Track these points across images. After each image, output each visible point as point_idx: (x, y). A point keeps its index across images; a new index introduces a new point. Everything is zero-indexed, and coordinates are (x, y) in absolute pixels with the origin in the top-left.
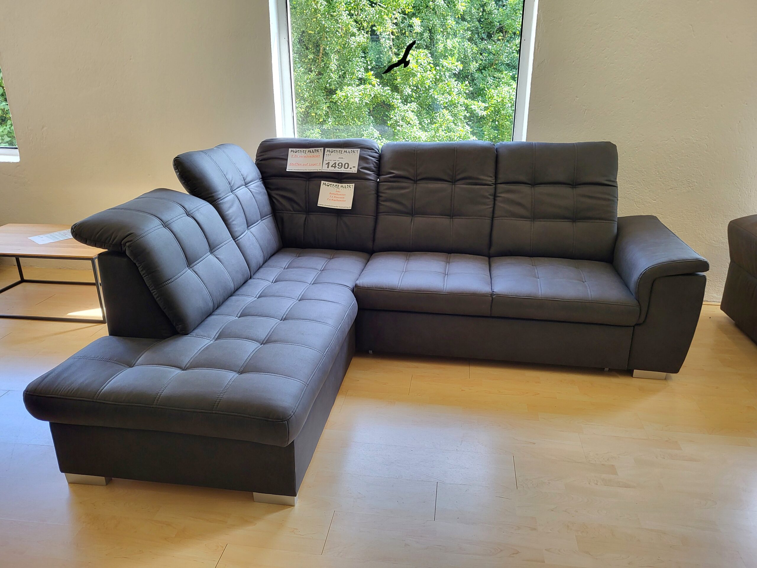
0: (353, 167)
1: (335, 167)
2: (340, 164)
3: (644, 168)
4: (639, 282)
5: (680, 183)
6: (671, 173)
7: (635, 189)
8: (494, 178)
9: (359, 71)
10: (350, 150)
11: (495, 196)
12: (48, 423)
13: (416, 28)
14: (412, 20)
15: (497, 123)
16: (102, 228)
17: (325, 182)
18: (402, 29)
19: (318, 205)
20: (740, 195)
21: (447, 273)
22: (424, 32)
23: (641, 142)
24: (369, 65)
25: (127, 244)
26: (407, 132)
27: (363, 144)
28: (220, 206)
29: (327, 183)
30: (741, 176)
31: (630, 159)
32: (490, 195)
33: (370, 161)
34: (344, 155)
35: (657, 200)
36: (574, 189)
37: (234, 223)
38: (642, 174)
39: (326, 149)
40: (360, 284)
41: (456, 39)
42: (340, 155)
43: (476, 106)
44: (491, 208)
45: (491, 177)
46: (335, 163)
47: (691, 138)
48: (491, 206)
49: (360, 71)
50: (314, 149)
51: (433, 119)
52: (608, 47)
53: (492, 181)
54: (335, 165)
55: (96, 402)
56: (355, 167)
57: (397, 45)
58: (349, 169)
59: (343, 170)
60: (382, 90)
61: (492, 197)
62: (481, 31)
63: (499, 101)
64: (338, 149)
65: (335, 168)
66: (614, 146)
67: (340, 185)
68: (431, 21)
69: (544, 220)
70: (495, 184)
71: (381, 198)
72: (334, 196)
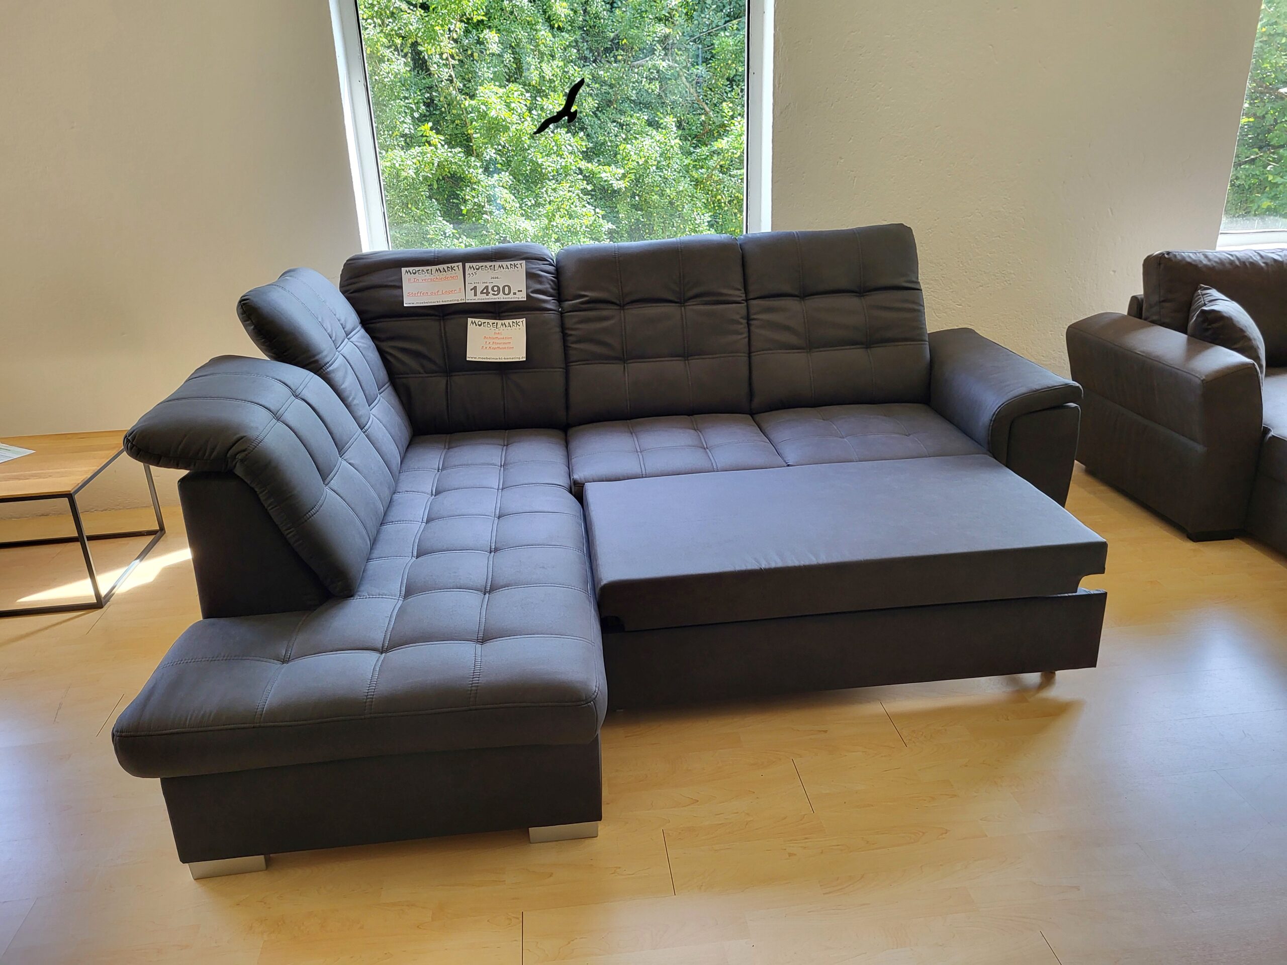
0: (519, 291)
1: (487, 293)
2: (496, 289)
3: (942, 259)
4: (992, 426)
5: (993, 277)
6: (980, 263)
7: (932, 291)
8: (743, 291)
9: (403, 122)
10: (508, 263)
11: (748, 319)
12: (158, 780)
13: (490, 46)
14: (482, 34)
15: (637, 198)
16: (185, 436)
17: (473, 320)
18: (466, 48)
19: (467, 359)
20: (1072, 287)
21: (705, 446)
23: (936, 220)
24: (415, 111)
25: (239, 456)
26: (504, 222)
27: (527, 253)
28: (329, 376)
29: (477, 320)
30: (1071, 260)
31: (922, 246)
32: (742, 318)
33: (545, 280)
34: (499, 272)
35: (963, 305)
36: (862, 298)
37: (355, 402)
38: (941, 267)
39: (467, 265)
40: (580, 478)
41: (556, 62)
42: (492, 273)
43: (608, 174)
44: (745, 338)
45: (740, 290)
46: (487, 287)
47: (1002, 209)
48: (746, 335)
49: (405, 123)
50: (445, 266)
51: (538, 198)
52: (881, 81)
53: (741, 297)
54: (487, 290)
55: (260, 727)
56: (521, 291)
57: (461, 76)
58: (511, 295)
59: (501, 298)
60: (450, 154)
61: (744, 321)
62: (582, 47)
63: (640, 163)
64: (488, 264)
65: (487, 295)
66: (909, 230)
67: (500, 322)
68: (513, 32)
69: (825, 349)
70: (746, 300)
71: (570, 338)
72: (492, 341)
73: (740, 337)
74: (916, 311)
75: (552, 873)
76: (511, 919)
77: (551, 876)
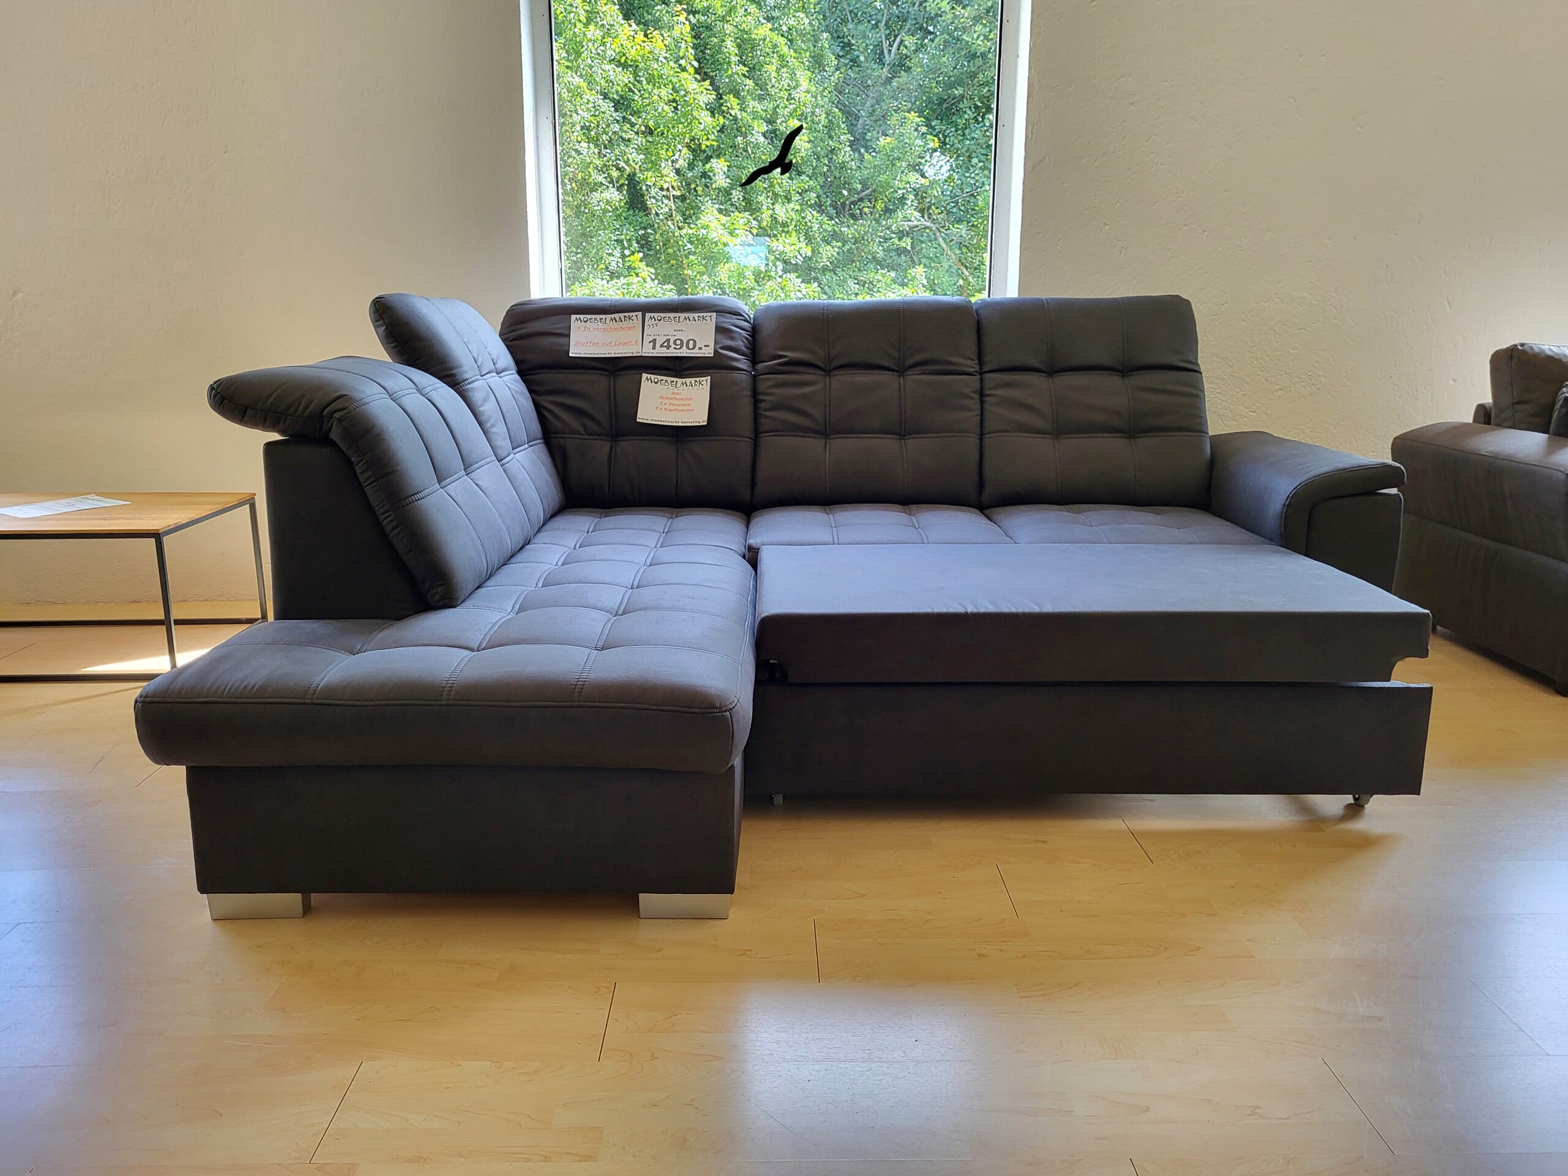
0: (705, 346)
1: (668, 347)
2: (678, 342)
4: (1286, 513)
5: (1296, 379)
6: (1279, 360)
7: (1218, 393)
8: (977, 362)
9: (610, 255)
10: (696, 315)
11: (982, 395)
13: (717, 179)
14: (710, 164)
16: (278, 388)
17: (649, 376)
18: (689, 180)
19: (638, 420)
20: (1400, 398)
21: (917, 526)
22: (731, 189)
23: (1223, 305)
25: (337, 415)
27: (719, 305)
28: (467, 394)
29: (653, 377)
30: (1398, 363)
31: (1205, 336)
32: (973, 392)
33: (738, 336)
34: (684, 325)
35: (1258, 411)
36: (1126, 378)
37: (494, 430)
38: (1230, 363)
39: (648, 315)
41: (792, 205)
42: (678, 326)
44: (975, 416)
45: (973, 360)
46: (668, 341)
47: (1308, 296)
48: (978, 412)
49: (613, 256)
50: (622, 315)
52: (1156, 136)
53: (973, 367)
54: (669, 343)
55: (312, 704)
56: (708, 346)
57: (681, 211)
58: (696, 350)
59: (684, 352)
61: (977, 397)
64: (672, 315)
65: (668, 349)
66: (1187, 303)
67: (680, 381)
69: (1077, 435)
70: (981, 373)
71: (762, 405)
72: (668, 402)
73: (973, 414)
74: (1194, 397)
75: (662, 949)
76: (599, 988)
77: (659, 951)
